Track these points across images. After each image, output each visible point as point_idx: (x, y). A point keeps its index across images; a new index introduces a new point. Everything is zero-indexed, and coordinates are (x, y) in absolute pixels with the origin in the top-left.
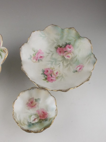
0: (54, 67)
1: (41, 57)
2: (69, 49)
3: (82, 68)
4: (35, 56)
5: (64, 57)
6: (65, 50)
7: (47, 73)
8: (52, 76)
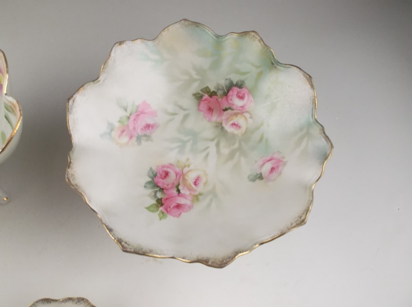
0: (188, 160)
1: (148, 126)
2: (238, 103)
3: (280, 168)
4: (126, 123)
5: (222, 128)
6: (225, 106)
7: (165, 181)
8: (181, 191)
